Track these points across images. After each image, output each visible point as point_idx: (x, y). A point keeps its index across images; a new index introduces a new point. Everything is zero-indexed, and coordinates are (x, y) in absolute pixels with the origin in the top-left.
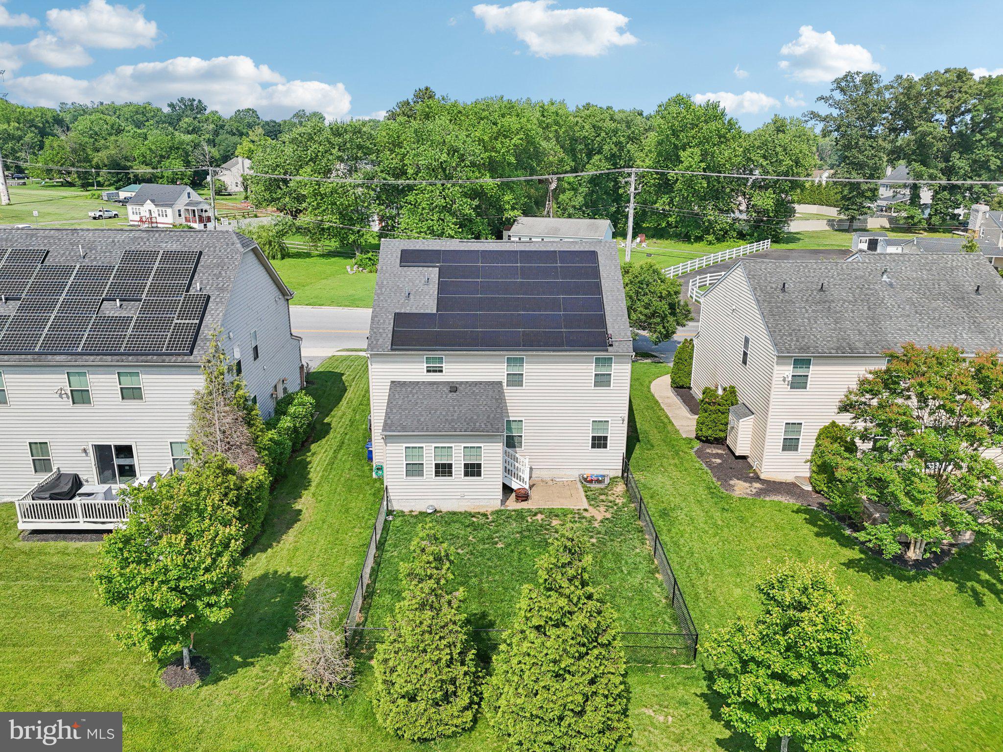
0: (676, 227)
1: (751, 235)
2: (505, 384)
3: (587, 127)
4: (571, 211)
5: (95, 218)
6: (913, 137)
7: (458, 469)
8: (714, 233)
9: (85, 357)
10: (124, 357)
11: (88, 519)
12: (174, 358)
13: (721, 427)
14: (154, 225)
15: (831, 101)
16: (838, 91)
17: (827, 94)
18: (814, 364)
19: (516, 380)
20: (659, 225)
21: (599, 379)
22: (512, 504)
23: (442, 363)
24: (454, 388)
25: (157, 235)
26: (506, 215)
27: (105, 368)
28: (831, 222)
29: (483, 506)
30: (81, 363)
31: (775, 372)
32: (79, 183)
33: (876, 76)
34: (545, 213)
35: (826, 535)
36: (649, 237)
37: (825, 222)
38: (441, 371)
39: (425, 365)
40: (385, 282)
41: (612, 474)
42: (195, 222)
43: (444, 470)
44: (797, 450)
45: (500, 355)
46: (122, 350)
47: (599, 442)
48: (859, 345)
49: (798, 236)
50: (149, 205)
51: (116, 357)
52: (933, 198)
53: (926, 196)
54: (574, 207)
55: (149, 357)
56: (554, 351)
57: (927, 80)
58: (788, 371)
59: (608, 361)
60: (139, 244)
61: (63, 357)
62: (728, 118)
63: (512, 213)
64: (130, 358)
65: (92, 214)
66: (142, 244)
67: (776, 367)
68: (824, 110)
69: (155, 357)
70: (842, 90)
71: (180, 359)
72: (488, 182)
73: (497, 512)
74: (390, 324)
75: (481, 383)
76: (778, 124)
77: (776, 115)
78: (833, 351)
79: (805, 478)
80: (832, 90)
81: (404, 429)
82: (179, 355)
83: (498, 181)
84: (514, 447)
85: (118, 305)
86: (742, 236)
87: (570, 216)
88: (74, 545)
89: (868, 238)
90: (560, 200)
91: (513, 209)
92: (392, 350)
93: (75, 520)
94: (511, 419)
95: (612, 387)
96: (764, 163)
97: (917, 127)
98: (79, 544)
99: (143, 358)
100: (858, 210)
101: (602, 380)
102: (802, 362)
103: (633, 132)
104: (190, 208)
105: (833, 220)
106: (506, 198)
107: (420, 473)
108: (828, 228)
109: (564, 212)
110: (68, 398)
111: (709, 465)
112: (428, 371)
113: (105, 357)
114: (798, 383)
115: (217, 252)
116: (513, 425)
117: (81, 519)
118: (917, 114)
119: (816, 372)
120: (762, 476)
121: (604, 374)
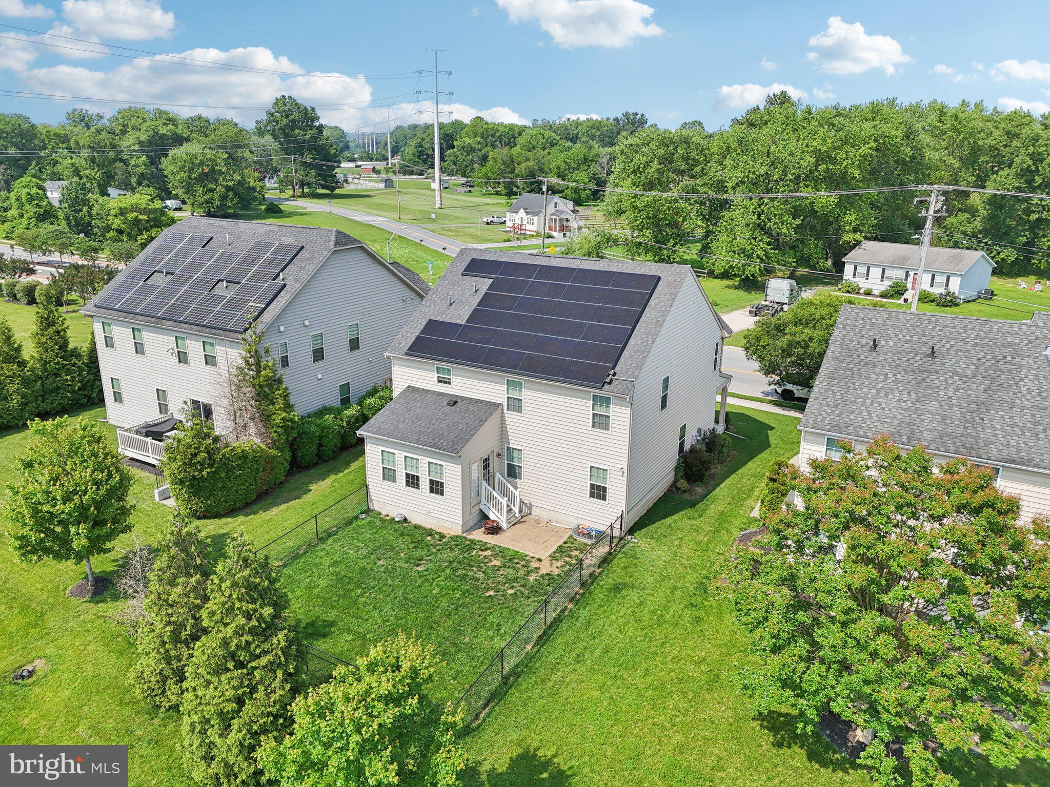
2: (505, 407)
5: (488, 223)
7: (424, 484)
10: (204, 329)
12: (232, 335)
14: (523, 232)
19: (515, 405)
21: (597, 419)
22: (479, 535)
23: (453, 375)
24: (454, 402)
27: (197, 336)
29: (446, 528)
30: (183, 330)
31: (802, 451)
32: (504, 192)
38: (449, 383)
39: (436, 375)
40: (440, 289)
42: (555, 231)
43: (412, 481)
45: (499, 376)
46: (205, 322)
47: (598, 492)
50: (522, 213)
51: (199, 328)
55: (218, 331)
56: (547, 380)
58: (819, 452)
59: (606, 401)
60: (269, 236)
64: (207, 330)
65: (485, 220)
69: (222, 332)
73: (455, 538)
74: (419, 329)
75: (481, 401)
82: (236, 332)
84: (515, 477)
85: (224, 285)
92: (409, 355)
94: (512, 446)
95: (610, 432)
99: (214, 331)
101: (601, 422)
104: (554, 217)
107: (394, 479)
110: (176, 357)
112: (439, 381)
115: (315, 247)
116: (515, 454)
121: (603, 416)
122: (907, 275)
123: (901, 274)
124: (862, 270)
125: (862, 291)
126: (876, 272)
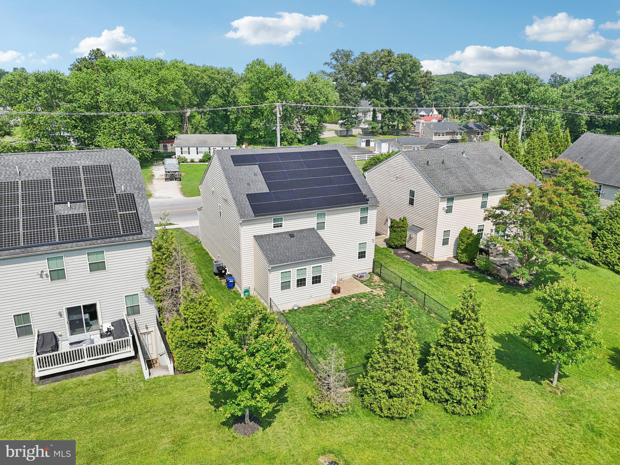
0: (264, 137)
1: (305, 141)
2: (317, 229)
3: (206, 77)
4: (201, 129)
6: (371, 86)
7: (309, 281)
8: (287, 140)
9: (63, 245)
10: (94, 242)
11: (91, 358)
12: (131, 238)
13: (404, 239)
15: (331, 65)
16: (334, 60)
17: (329, 61)
18: (456, 200)
19: (321, 226)
20: (254, 137)
21: (362, 220)
23: (282, 221)
24: (291, 235)
25: (69, 155)
26: (169, 134)
27: (80, 251)
28: (336, 132)
29: (322, 300)
30: (63, 250)
31: (440, 205)
33: (351, 52)
34: (185, 131)
35: (483, 281)
36: (250, 144)
37: (334, 132)
38: (281, 226)
39: (273, 223)
40: (231, 177)
41: (368, 271)
43: (301, 282)
44: (448, 244)
45: (313, 213)
46: (91, 236)
47: (362, 255)
48: (472, 188)
49: (325, 140)
51: (87, 242)
52: (382, 117)
53: (379, 116)
54: (202, 127)
55: (113, 239)
57: (375, 54)
58: (444, 205)
59: (366, 209)
60: (58, 162)
61: (46, 248)
62: (287, 73)
63: (173, 133)
64: (99, 241)
66: (61, 162)
67: (440, 203)
68: (329, 70)
69: (117, 239)
70: (336, 59)
71: (135, 237)
72: (158, 113)
73: (329, 302)
74: (246, 201)
75: (304, 230)
76: (314, 77)
77: (311, 72)
78: (464, 192)
79: (451, 257)
80: (331, 59)
81: (281, 262)
82: (134, 235)
83: (164, 113)
85: (69, 206)
86: (300, 141)
87: (200, 133)
88: (86, 378)
89: (365, 140)
90: (193, 123)
91: (173, 130)
92: (256, 216)
93: (81, 360)
95: (368, 224)
96: (310, 99)
97: (372, 80)
98: (90, 376)
99: (108, 240)
100: (351, 125)
101: (364, 220)
102: (451, 200)
103: (233, 81)
105: (338, 131)
106: (168, 123)
107: (289, 287)
108: (335, 135)
109: (196, 130)
110: (47, 277)
111: (406, 259)
112: (274, 227)
113: (79, 243)
114: (449, 210)
115: (121, 164)
117: (86, 359)
118: (372, 73)
119: (457, 204)
120: (434, 260)
121: (364, 217)
122: (209, 149)
123: (207, 150)
124: (185, 149)
125: (189, 161)
126: (193, 150)
